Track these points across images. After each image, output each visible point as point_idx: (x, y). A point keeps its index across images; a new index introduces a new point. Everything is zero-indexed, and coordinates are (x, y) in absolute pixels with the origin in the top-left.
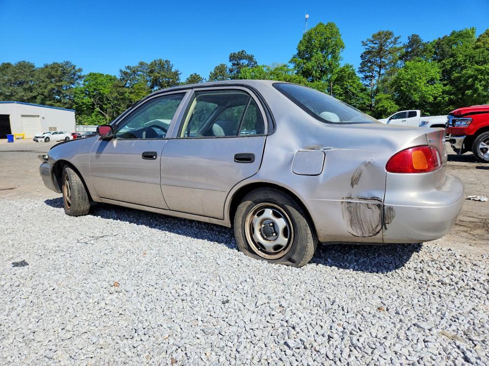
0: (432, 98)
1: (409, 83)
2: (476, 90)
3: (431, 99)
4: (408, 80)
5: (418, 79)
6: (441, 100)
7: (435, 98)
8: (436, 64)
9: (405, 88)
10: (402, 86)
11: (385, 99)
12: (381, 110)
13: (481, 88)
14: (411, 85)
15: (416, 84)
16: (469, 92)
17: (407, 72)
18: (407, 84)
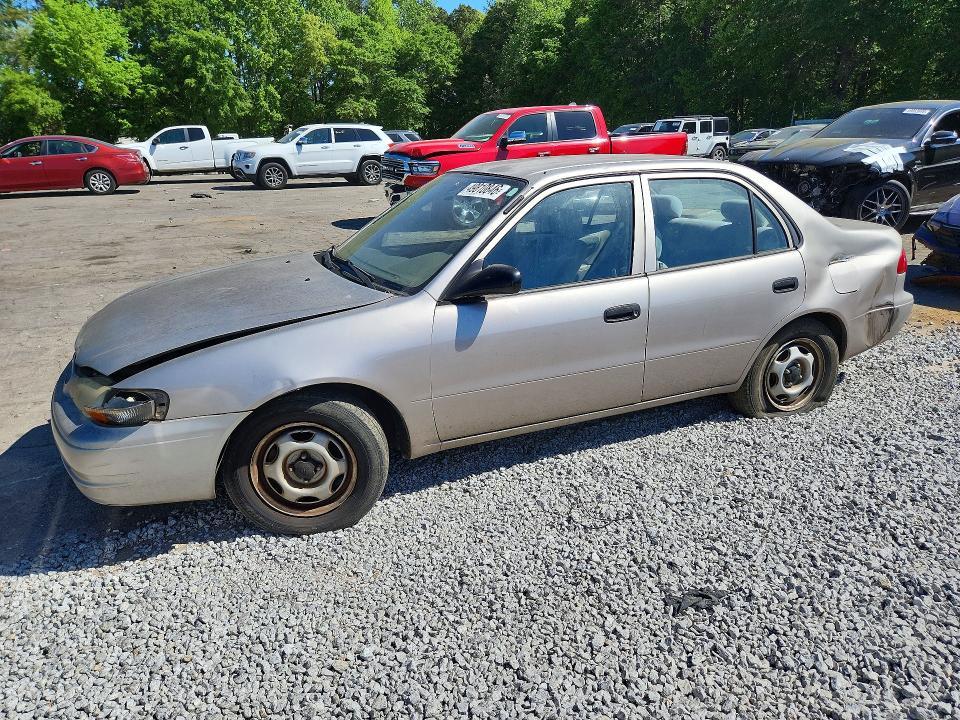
0: (126, 89)
1: (71, 52)
2: (201, 80)
3: (126, 92)
4: (65, 43)
5: (86, 45)
6: (143, 95)
7: (132, 89)
8: (114, 15)
9: (62, 61)
10: (54, 55)
11: (22, 84)
12: (21, 110)
13: (209, 76)
14: (75, 56)
15: (85, 56)
16: (190, 81)
17: (57, 24)
18: (65, 52)
